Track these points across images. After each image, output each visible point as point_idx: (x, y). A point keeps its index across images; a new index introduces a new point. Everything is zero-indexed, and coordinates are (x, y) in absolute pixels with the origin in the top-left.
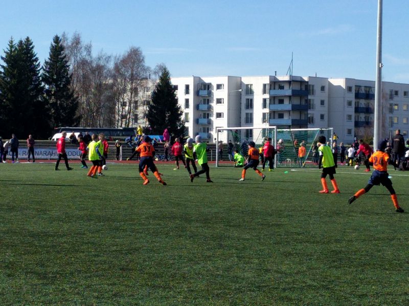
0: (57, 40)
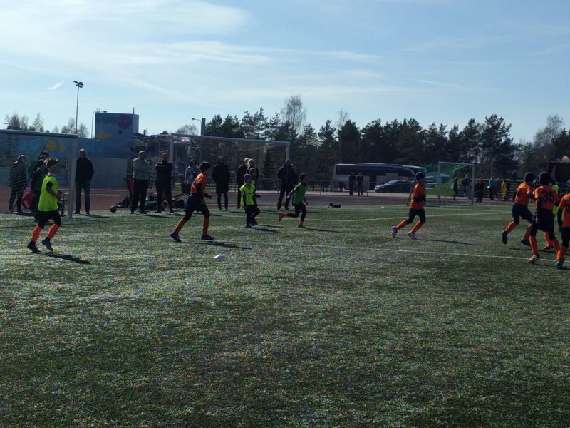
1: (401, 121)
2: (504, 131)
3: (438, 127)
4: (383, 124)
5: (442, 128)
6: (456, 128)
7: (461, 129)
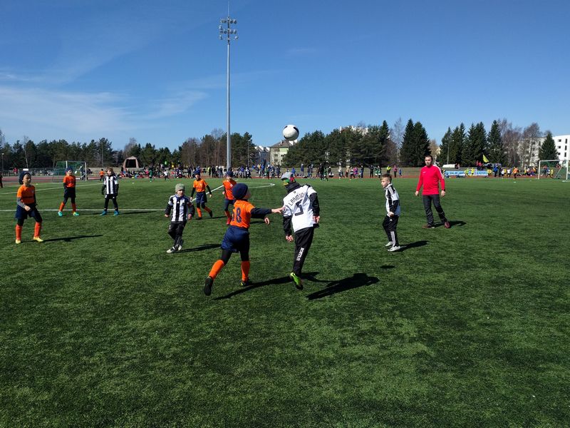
0: (495, 122)
1: (57, 140)
2: (109, 146)
3: (76, 143)
4: (48, 142)
5: (79, 144)
6: (85, 144)
7: (88, 144)
